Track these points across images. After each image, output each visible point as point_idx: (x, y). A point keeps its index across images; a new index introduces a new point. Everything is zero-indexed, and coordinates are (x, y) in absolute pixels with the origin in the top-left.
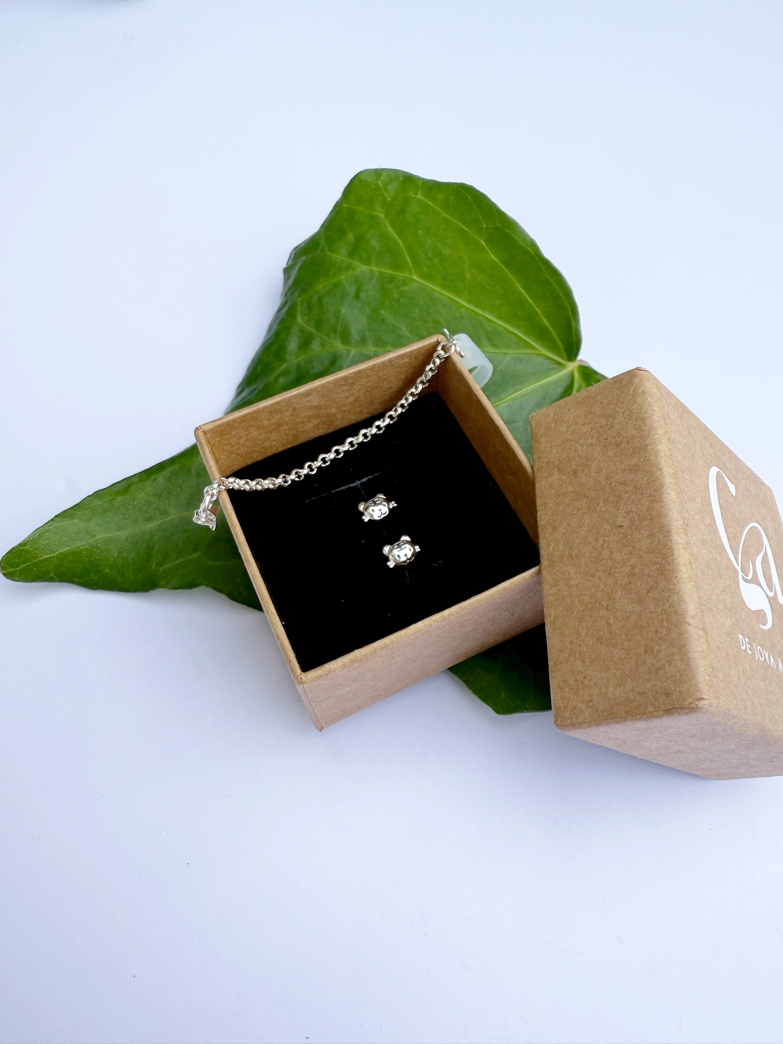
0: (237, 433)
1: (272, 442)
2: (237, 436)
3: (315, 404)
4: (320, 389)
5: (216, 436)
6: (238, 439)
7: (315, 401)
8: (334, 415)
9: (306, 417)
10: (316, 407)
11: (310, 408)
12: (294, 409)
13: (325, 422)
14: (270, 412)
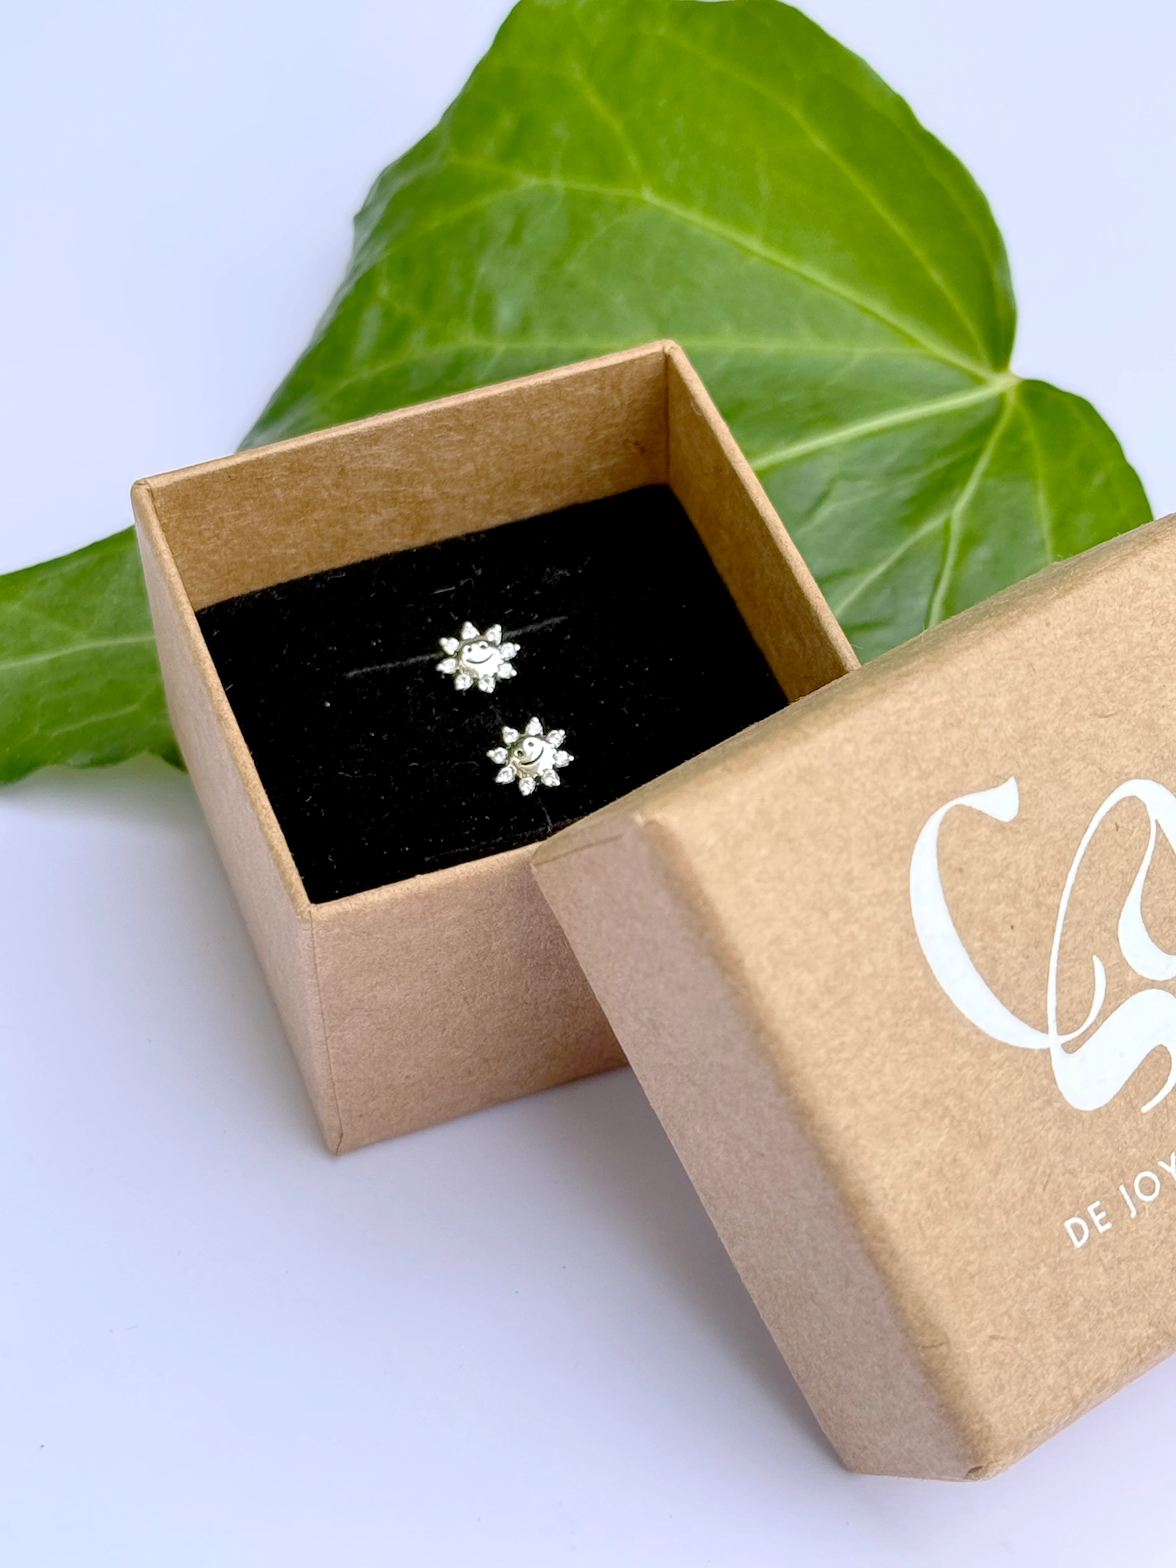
0: (216, 508)
1: (288, 546)
2: (216, 517)
3: (388, 465)
4: (399, 430)
5: (174, 508)
6: (216, 525)
7: (390, 459)
8: (428, 502)
9: (365, 495)
10: (387, 475)
11: (378, 475)
12: (342, 471)
13: (408, 518)
14: (291, 470)
